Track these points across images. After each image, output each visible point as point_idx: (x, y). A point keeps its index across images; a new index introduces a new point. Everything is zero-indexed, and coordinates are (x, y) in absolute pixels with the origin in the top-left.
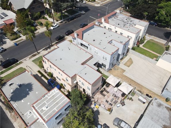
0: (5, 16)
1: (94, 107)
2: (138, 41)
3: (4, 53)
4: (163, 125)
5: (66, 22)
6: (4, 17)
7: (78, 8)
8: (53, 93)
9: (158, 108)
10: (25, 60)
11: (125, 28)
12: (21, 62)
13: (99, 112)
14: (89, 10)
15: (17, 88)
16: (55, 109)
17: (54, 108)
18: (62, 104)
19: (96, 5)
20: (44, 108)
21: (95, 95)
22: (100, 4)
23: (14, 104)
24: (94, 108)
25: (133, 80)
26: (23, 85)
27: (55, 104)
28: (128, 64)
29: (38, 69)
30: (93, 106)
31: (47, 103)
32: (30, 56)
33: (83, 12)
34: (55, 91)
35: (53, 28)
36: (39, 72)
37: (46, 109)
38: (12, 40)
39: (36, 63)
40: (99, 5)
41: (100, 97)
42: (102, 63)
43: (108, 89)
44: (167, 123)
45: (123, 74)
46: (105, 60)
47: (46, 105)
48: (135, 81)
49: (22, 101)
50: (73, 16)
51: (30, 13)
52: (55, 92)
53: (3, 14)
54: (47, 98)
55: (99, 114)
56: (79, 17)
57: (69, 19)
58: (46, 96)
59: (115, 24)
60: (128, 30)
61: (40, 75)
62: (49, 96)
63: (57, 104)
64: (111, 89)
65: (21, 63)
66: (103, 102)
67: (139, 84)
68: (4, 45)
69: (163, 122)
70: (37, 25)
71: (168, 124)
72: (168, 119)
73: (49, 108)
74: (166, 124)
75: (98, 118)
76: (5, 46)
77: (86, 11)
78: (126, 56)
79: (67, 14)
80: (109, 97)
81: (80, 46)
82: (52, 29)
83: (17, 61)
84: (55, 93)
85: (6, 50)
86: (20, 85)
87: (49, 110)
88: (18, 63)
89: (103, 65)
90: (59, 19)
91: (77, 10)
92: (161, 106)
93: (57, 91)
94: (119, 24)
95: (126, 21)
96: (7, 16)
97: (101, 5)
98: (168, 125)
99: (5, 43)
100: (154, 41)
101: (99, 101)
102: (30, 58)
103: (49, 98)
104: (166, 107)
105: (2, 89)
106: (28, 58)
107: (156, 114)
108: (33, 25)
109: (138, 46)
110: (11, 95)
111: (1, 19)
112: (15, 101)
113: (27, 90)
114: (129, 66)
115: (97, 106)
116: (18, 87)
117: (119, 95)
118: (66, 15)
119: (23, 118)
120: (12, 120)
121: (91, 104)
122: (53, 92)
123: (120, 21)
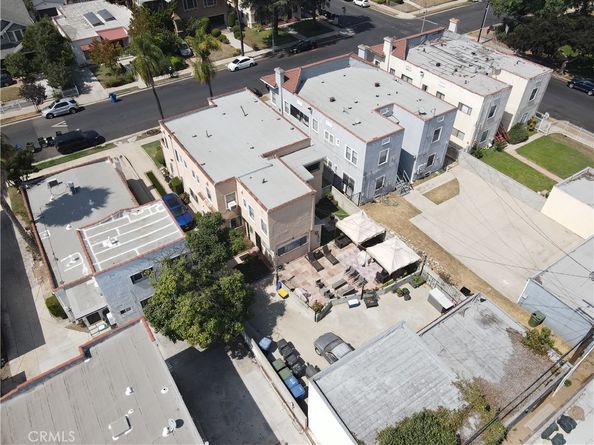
0: (107, 20)
1: (275, 292)
2: (501, 132)
3: (75, 115)
4: (474, 379)
5: (282, 56)
6: (104, 21)
7: (336, 19)
8: (147, 212)
9: (479, 328)
10: (126, 141)
11: (456, 78)
12: (112, 144)
13: (284, 310)
14: (372, 26)
15: (66, 196)
16: (135, 249)
17: (133, 247)
18: (159, 242)
19: (402, 15)
20: (107, 243)
21: (292, 263)
22: (417, 12)
23: (45, 232)
24: (273, 295)
25: (434, 243)
26: (86, 189)
27: (143, 238)
28: (439, 195)
29: (151, 166)
30: (270, 289)
31: (121, 233)
32: (140, 133)
33: (350, 32)
34: (157, 208)
35: (236, 65)
36: (150, 175)
37: (110, 245)
38: (108, 86)
39: (149, 153)
40: (410, 16)
41: (304, 271)
42: (344, 175)
43: (338, 253)
44: (491, 375)
45: (411, 220)
46: (350, 161)
47: (116, 237)
48: (440, 248)
49: (67, 227)
50: (312, 39)
51: (178, 18)
52: (154, 211)
53: (104, 13)
54: (125, 221)
55: (282, 315)
56: (329, 44)
57: (293, 48)
58: (126, 216)
59: (426, 62)
60: (464, 85)
61: (148, 183)
62: (132, 217)
63: (147, 239)
64: (350, 254)
65: (112, 146)
66: (309, 284)
67: (452, 258)
68: (82, 95)
69: (478, 367)
70: (192, 55)
71: (494, 378)
72: (501, 366)
73: (119, 244)
74: (488, 378)
75: (275, 324)
76: (83, 100)
77: (357, 31)
78: (441, 173)
79: (295, 33)
80: (333, 275)
81: (288, 115)
82: (233, 69)
83: (102, 140)
84: (152, 214)
85: (82, 109)
86: (78, 189)
87: (119, 250)
88: (103, 145)
89: (346, 179)
90: (263, 45)
91: (331, 23)
92: (494, 325)
93: (160, 209)
94: (438, 65)
95: (471, 57)
96: (113, 19)
97: (418, 16)
98: (493, 381)
99: (87, 91)
100: (570, 140)
101: (297, 280)
102: (139, 138)
103: (131, 222)
104: (509, 331)
105: (29, 192)
106: (135, 138)
107: (461, 341)
108: (178, 54)
109: (500, 149)
110: (44, 209)
111: (95, 25)
112: (50, 225)
113: (91, 203)
114: (438, 203)
115: (284, 291)
116: (70, 193)
117: (370, 274)
118: (290, 35)
119: (54, 269)
120: (33, 279)
121: (270, 283)
123: (450, 58)
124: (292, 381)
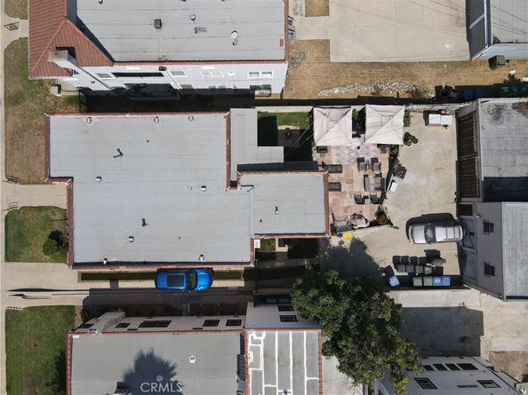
1: (339, 239)
8: (256, 351)
13: (363, 243)
16: (306, 378)
17: (303, 379)
24: (341, 243)
27: (294, 366)
30: (334, 242)
31: (275, 384)
34: (256, 338)
42: (252, 86)
43: (331, 158)
45: (332, 60)
46: (259, 77)
47: (278, 391)
52: (259, 342)
54: (257, 374)
55: (366, 247)
58: (250, 371)
61: (106, 285)
62: (256, 364)
63: (298, 363)
66: (348, 207)
73: (290, 390)
80: (352, 181)
84: (261, 346)
93: (260, 336)
101: (339, 214)
103: (262, 368)
104: (515, 108)
107: (501, 151)
114: (327, 12)
122: (254, 347)
124: (437, 281)
